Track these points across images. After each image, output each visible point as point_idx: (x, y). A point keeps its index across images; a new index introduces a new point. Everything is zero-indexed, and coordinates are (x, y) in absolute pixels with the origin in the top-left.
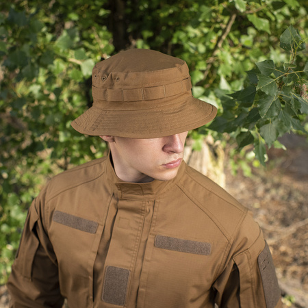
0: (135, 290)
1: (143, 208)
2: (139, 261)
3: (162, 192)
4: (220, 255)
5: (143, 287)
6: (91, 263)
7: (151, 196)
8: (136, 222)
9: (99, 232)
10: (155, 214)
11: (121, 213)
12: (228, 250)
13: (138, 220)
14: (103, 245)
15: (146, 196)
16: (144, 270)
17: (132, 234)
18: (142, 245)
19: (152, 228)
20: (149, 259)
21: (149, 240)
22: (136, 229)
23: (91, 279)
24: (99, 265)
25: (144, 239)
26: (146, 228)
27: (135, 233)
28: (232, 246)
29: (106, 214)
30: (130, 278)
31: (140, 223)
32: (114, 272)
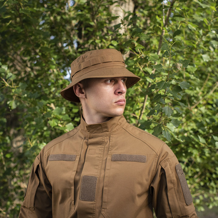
0: (101, 189)
1: (103, 141)
2: (103, 171)
3: (114, 130)
4: (153, 163)
5: (106, 186)
6: (73, 177)
7: (107, 133)
8: (100, 150)
9: (77, 159)
10: (111, 143)
11: (90, 147)
12: (157, 159)
13: (101, 149)
14: (80, 167)
15: (105, 133)
16: (106, 175)
17: (98, 157)
18: (104, 162)
19: (109, 152)
20: (109, 168)
21: (108, 158)
22: (100, 154)
23: (73, 188)
24: (77, 178)
25: (105, 158)
26: (106, 152)
27: (99, 156)
28: (159, 157)
29: (81, 149)
30: (97, 181)
31: (102, 150)
32: (87, 179)
